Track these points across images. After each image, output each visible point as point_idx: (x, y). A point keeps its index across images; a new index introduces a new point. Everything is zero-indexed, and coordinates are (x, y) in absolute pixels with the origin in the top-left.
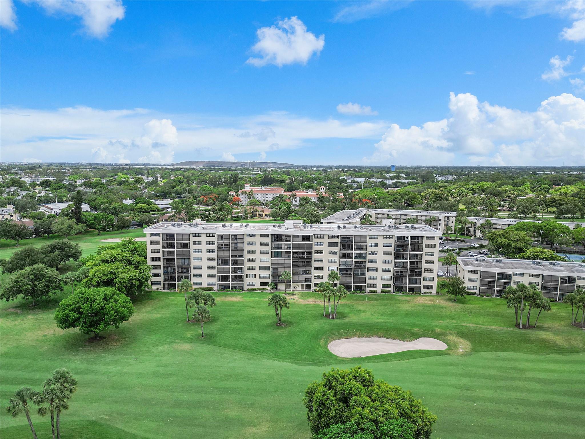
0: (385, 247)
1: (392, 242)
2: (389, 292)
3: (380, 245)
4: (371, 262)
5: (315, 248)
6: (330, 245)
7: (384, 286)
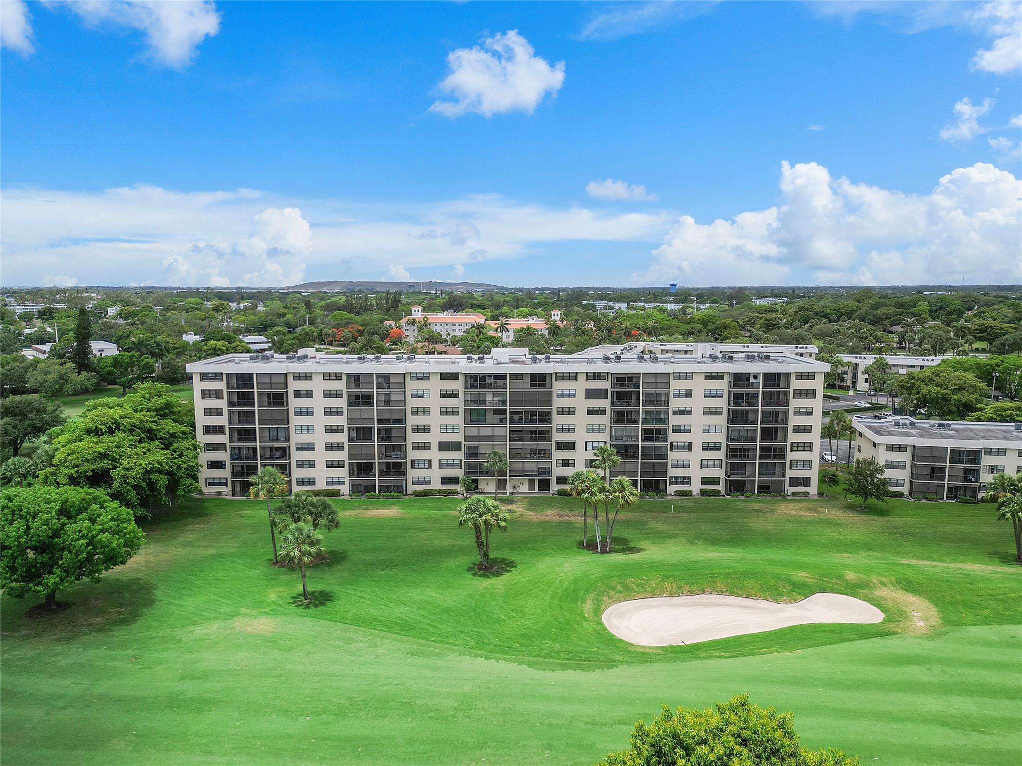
0: (708, 397)
1: (722, 386)
2: (717, 493)
3: (698, 394)
4: (677, 430)
5: (558, 403)
6: (591, 394)
7: (705, 481)
